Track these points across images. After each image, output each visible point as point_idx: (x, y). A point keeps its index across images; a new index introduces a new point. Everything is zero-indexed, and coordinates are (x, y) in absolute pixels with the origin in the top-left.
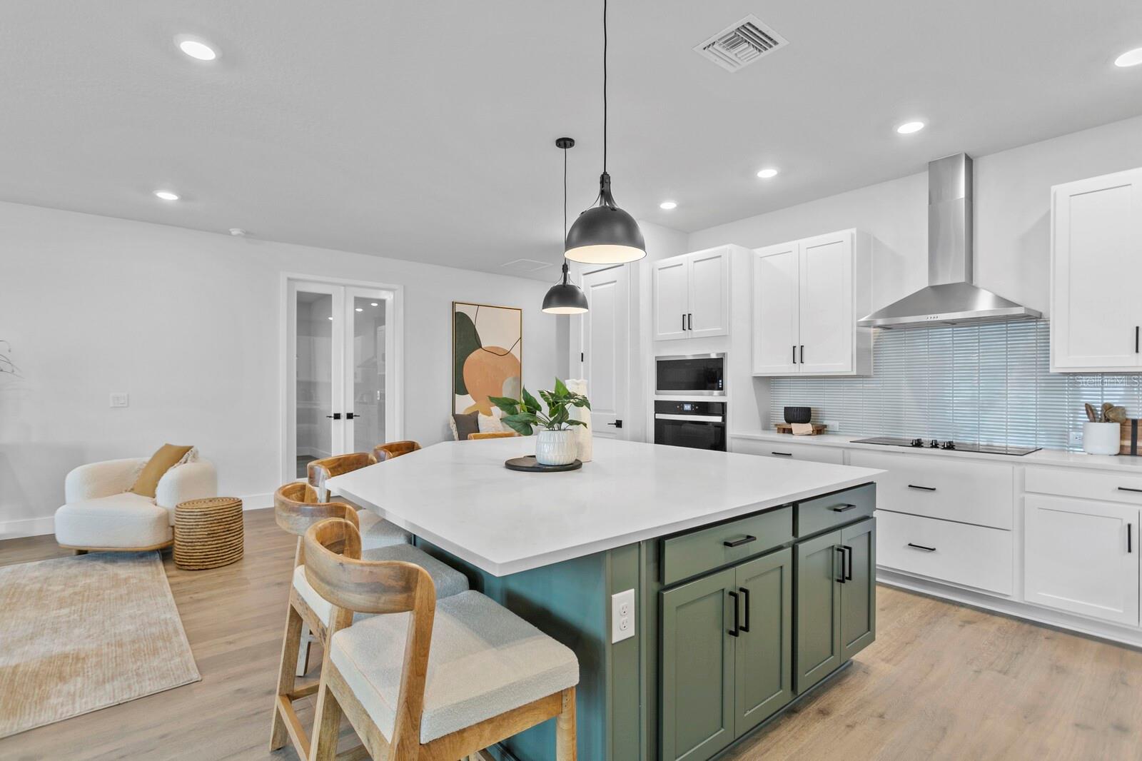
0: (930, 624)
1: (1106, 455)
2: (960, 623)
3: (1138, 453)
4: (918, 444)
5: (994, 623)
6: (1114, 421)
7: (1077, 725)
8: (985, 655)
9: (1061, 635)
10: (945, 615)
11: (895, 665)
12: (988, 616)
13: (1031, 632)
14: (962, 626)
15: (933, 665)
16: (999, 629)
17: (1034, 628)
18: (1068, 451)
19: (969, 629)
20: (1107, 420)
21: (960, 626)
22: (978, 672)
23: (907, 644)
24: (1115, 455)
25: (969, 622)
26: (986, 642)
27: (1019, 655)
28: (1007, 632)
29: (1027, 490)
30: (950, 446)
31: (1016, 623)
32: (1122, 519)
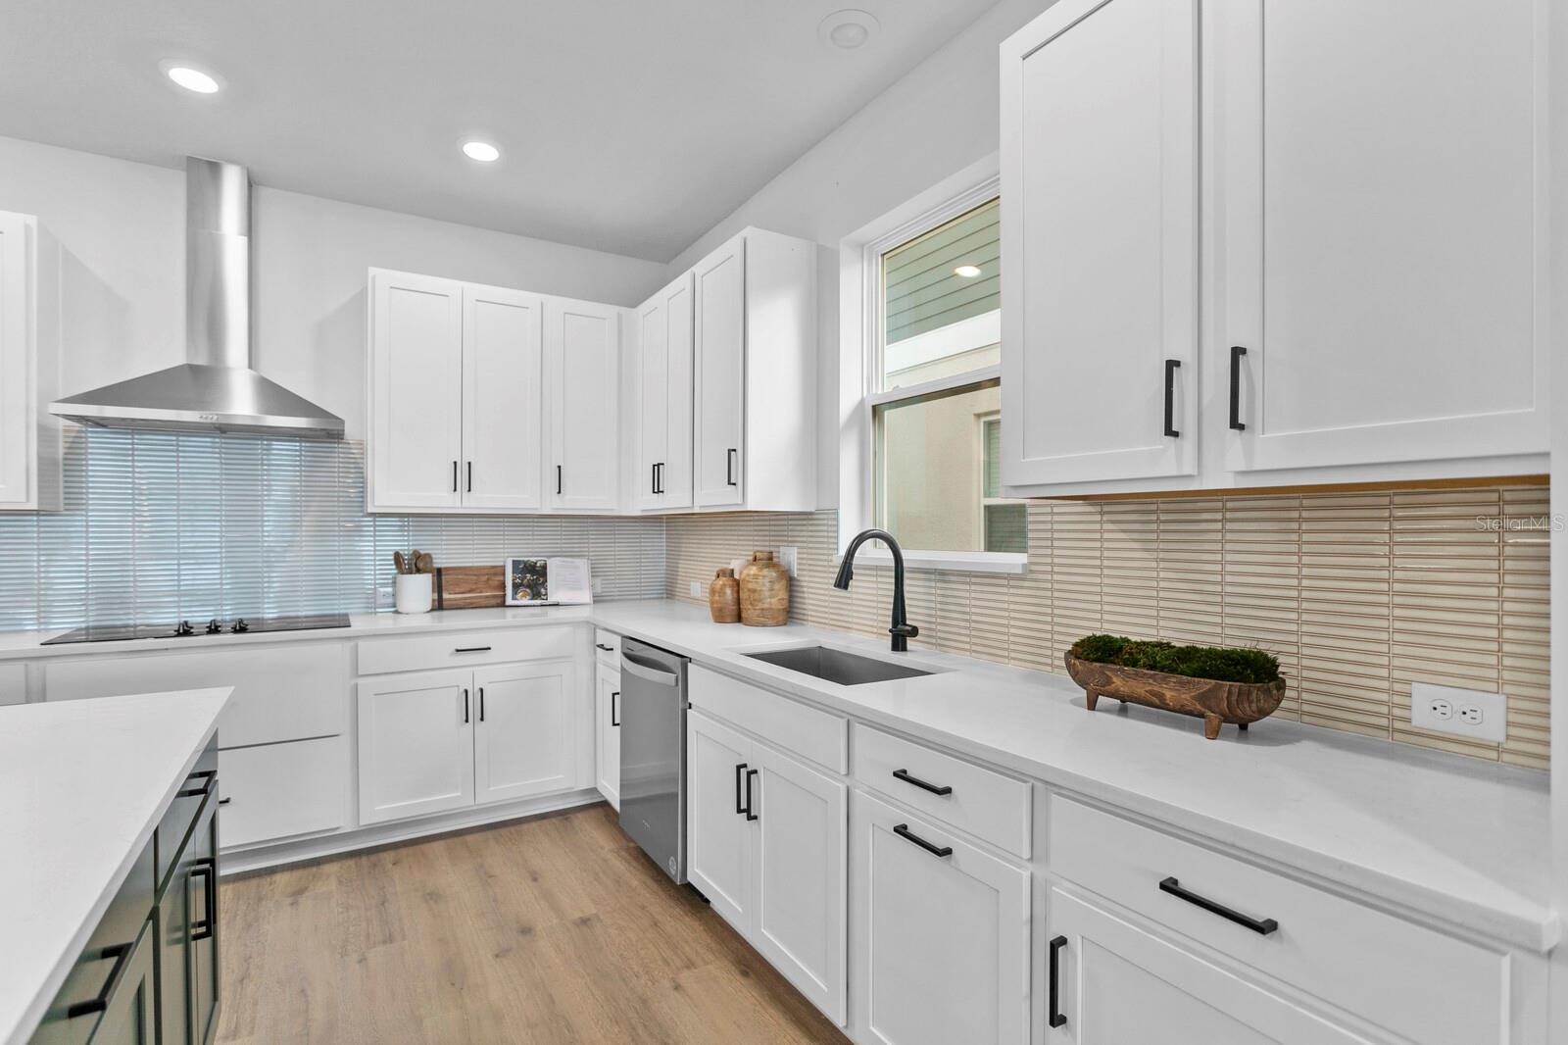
0: (249, 926)
1: (420, 613)
2: (290, 900)
3: (445, 606)
4: (185, 631)
5: (328, 876)
6: (425, 572)
7: (497, 956)
8: (351, 929)
9: (403, 851)
10: (260, 899)
11: (251, 1033)
12: (314, 869)
13: (375, 865)
14: (294, 904)
15: (303, 991)
16: (340, 882)
17: (373, 858)
18: (376, 613)
19: (306, 902)
20: (418, 571)
21: (292, 904)
22: (362, 960)
23: (241, 981)
24: (428, 612)
25: (300, 892)
26: (340, 910)
27: (386, 904)
28: (351, 881)
29: (360, 673)
30: (241, 628)
31: (351, 862)
32: (458, 686)
